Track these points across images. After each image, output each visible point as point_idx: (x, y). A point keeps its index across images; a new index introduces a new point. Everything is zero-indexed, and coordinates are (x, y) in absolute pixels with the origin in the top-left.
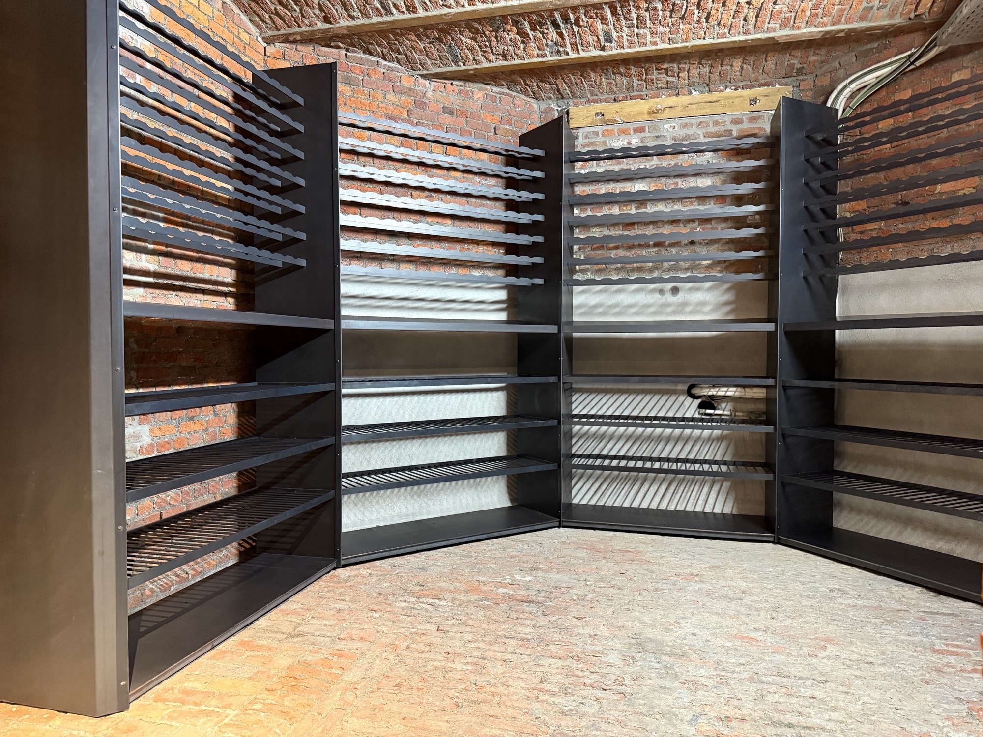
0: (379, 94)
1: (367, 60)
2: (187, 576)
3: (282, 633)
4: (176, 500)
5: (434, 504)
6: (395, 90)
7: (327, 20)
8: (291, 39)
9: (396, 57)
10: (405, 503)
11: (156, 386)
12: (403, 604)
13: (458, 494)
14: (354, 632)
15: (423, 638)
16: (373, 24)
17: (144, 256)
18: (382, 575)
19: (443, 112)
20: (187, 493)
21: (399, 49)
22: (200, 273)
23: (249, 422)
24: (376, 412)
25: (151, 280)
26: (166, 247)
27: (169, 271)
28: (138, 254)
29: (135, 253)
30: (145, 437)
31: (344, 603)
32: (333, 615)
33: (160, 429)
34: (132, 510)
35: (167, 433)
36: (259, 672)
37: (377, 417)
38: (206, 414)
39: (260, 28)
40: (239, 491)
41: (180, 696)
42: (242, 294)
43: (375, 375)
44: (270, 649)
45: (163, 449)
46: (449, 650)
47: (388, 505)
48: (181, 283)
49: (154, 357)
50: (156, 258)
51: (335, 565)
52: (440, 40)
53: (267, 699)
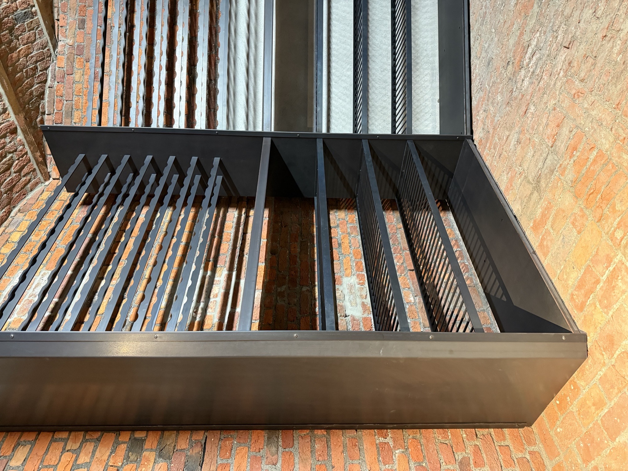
0: (76, 87)
1: (49, 97)
2: (458, 252)
3: (532, 194)
4: (400, 259)
5: (426, 50)
6: (70, 73)
7: (14, 132)
8: (40, 159)
9: (40, 71)
10: (422, 76)
11: (314, 272)
12: (526, 83)
13: (420, 26)
14: (549, 131)
15: (575, 64)
16: (5, 92)
17: (216, 279)
18: (488, 101)
19: (83, 29)
20: (395, 249)
21: (32, 69)
22: (230, 236)
23: (345, 201)
24: (343, 100)
25: (234, 273)
26: (210, 261)
27: (228, 259)
28: (215, 283)
29: (214, 286)
30: (352, 281)
31: (510, 137)
32: (523, 148)
33: (346, 269)
34: (406, 292)
35: (349, 264)
36: (573, 224)
37: (348, 100)
38: (337, 234)
39: (37, 184)
40: (396, 210)
41: (583, 291)
42: (247, 204)
43: (312, 101)
44: (548, 209)
45: (361, 267)
46: (600, 36)
47: (421, 92)
48: (238, 250)
49: (293, 273)
50: (218, 269)
51: (470, 141)
52: (11, 30)
53: (612, 224)
